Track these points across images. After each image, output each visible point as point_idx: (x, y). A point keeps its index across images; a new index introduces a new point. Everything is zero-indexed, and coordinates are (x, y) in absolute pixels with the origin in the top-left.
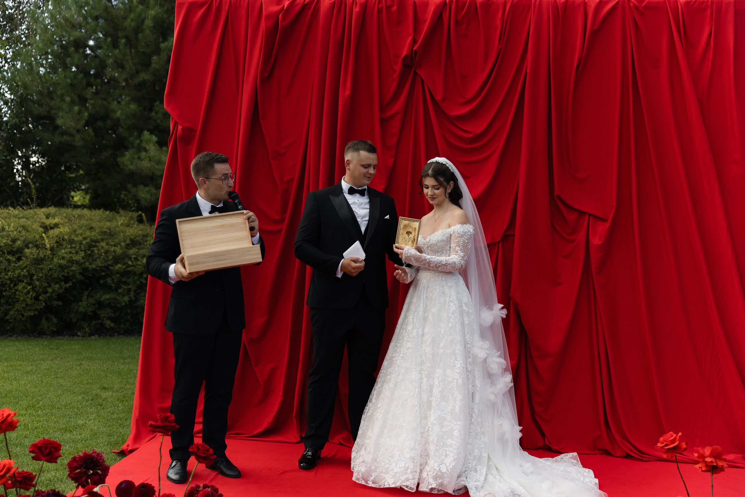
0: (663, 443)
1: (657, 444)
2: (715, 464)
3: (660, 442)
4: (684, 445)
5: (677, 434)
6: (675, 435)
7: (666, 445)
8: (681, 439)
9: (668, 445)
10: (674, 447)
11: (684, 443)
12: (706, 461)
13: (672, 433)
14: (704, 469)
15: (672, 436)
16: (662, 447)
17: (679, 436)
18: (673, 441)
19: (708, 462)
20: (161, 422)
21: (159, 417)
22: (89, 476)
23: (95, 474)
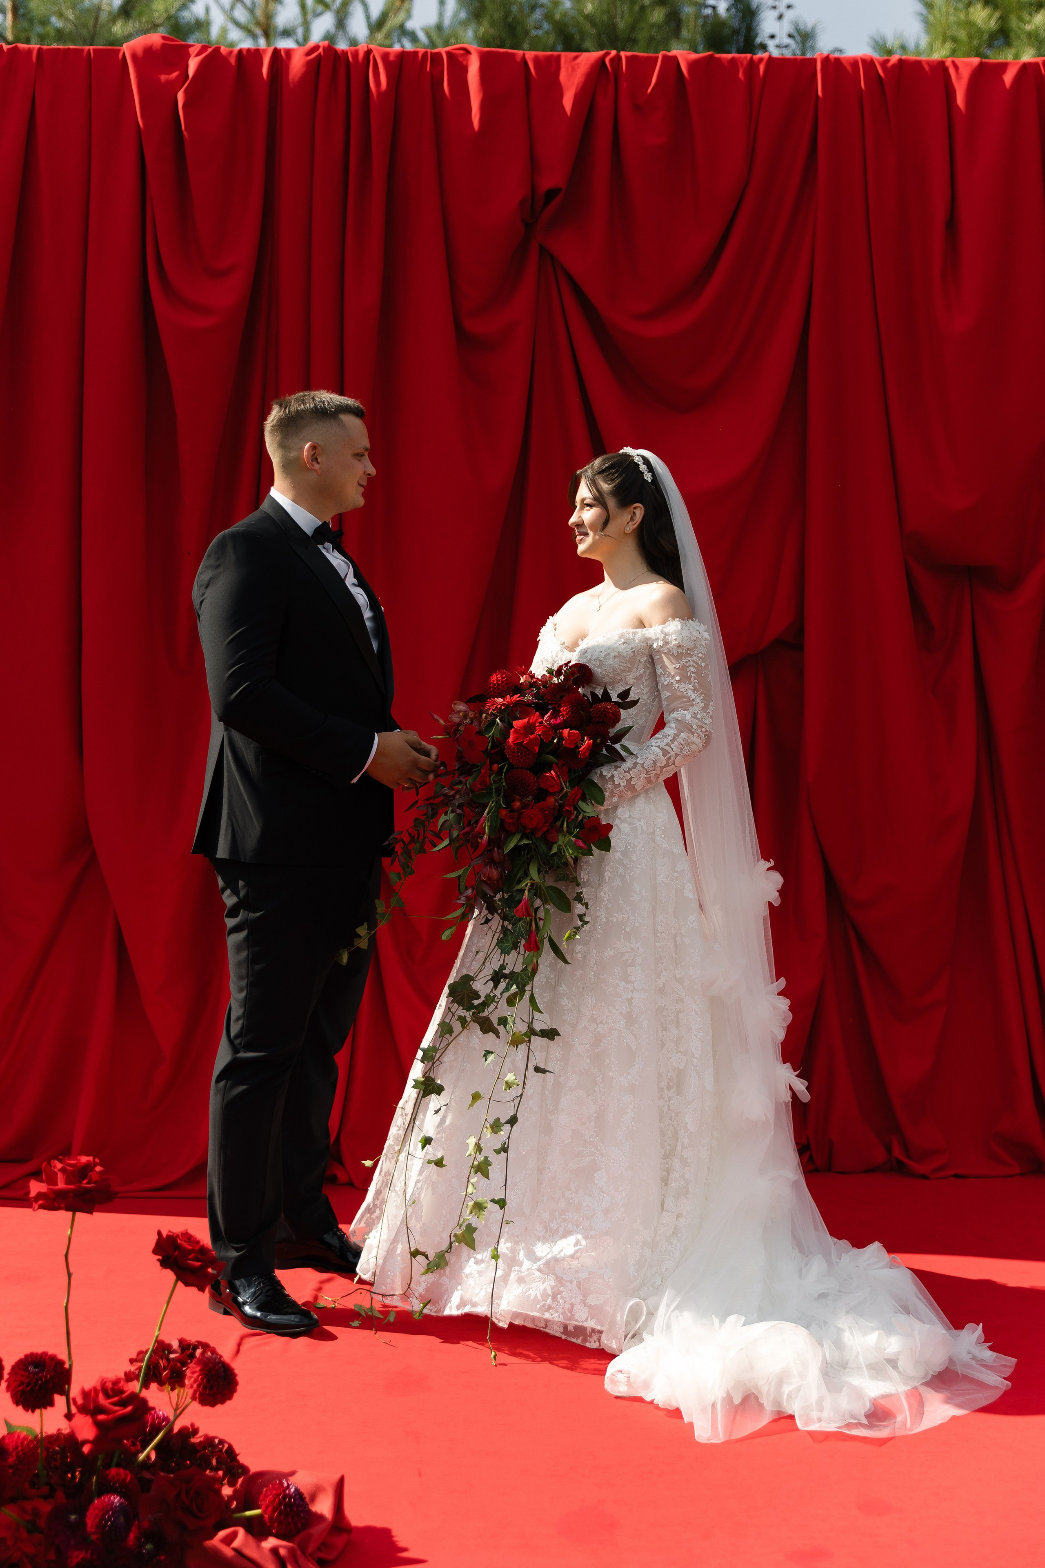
20: (67, 1182)
21: (62, 1170)
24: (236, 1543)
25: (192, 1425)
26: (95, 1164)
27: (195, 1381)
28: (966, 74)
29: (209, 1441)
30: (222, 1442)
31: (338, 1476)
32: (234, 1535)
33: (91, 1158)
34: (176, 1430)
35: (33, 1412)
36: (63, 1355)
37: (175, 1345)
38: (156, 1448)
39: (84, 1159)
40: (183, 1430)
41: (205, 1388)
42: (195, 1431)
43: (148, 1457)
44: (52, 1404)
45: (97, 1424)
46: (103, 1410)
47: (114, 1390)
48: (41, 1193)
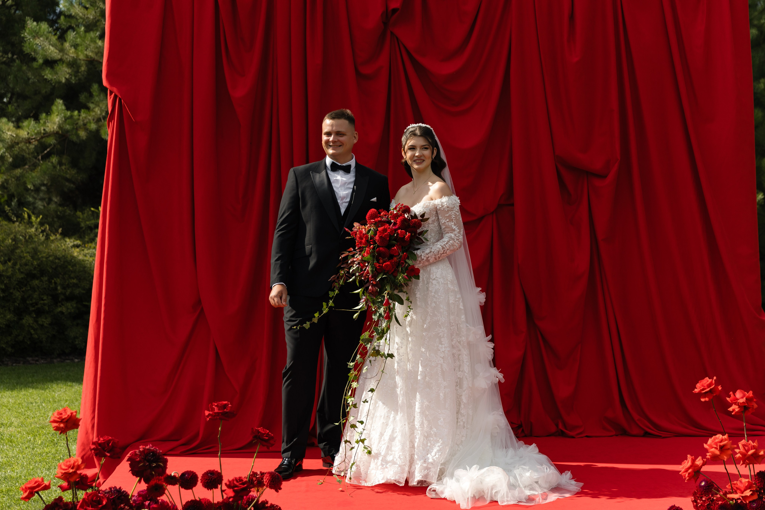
0: (700, 388)
1: (694, 390)
2: (746, 404)
3: (697, 388)
4: (720, 388)
5: (713, 379)
6: (710, 380)
7: (703, 389)
8: (717, 383)
9: (706, 389)
10: (710, 390)
11: (719, 386)
12: (738, 403)
13: (707, 378)
14: (737, 410)
15: (708, 381)
16: (699, 392)
17: (715, 380)
18: (709, 385)
19: (740, 403)
20: (219, 410)
21: (217, 405)
22: (153, 469)
23: (158, 466)
25: (266, 500)
26: (229, 404)
27: (267, 480)
29: (272, 505)
30: (277, 506)
33: (227, 402)
34: (260, 502)
35: (211, 490)
36: (219, 471)
37: (259, 473)
38: (253, 506)
39: (224, 402)
40: (263, 502)
41: (271, 482)
42: (267, 502)
43: (251, 509)
44: (217, 487)
45: (234, 491)
46: (236, 486)
47: (240, 480)
48: (209, 414)
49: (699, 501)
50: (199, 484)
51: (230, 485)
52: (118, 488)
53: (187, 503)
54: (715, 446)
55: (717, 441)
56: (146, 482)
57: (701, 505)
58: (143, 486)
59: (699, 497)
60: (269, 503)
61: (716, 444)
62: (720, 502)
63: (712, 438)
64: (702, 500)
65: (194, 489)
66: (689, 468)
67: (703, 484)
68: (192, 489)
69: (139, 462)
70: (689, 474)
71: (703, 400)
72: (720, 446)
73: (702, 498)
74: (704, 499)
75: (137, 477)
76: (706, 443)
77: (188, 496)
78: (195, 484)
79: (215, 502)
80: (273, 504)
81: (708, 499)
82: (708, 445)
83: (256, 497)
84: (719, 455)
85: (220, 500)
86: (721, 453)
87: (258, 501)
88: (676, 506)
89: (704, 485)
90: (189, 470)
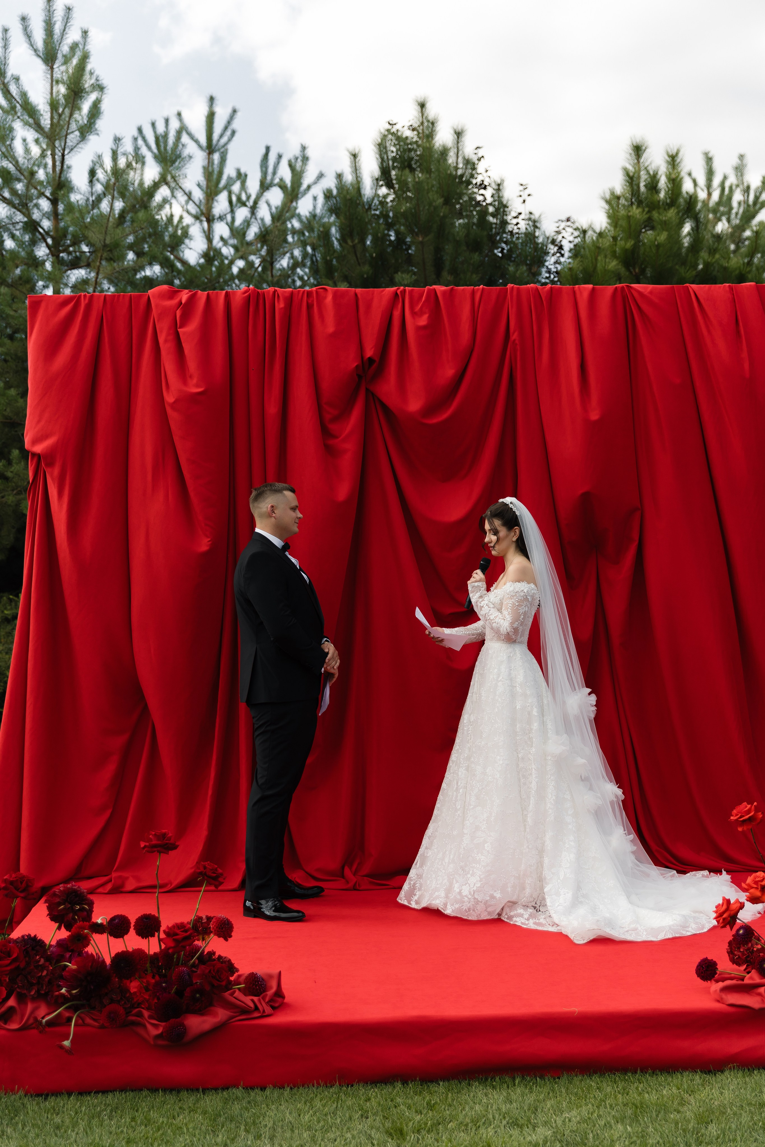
0: (737, 815)
1: (730, 818)
3: (733, 816)
4: (760, 815)
5: (752, 804)
6: (749, 806)
7: (741, 817)
8: (757, 809)
9: (743, 816)
10: (750, 817)
11: (760, 813)
13: (745, 803)
15: (746, 807)
16: (737, 820)
17: (755, 805)
18: (748, 812)
20: (157, 841)
21: (155, 835)
22: (76, 912)
23: (82, 909)
24: (234, 995)
25: (213, 950)
27: (215, 926)
28: (586, 295)
29: (220, 957)
30: (227, 958)
31: (277, 971)
32: (235, 992)
34: (205, 953)
35: (146, 938)
36: (157, 915)
37: (204, 917)
38: (198, 958)
39: (164, 831)
40: (209, 953)
41: (219, 928)
42: (214, 953)
43: (194, 962)
44: (153, 936)
45: (175, 940)
46: (177, 934)
47: (181, 926)
48: (145, 847)
49: (735, 953)
50: (132, 932)
51: (170, 933)
52: (32, 935)
53: (117, 955)
54: (755, 886)
55: (757, 879)
56: (68, 928)
57: (739, 957)
58: (64, 934)
59: (735, 948)
60: (217, 954)
61: (756, 883)
62: (761, 954)
63: (752, 876)
64: (740, 952)
65: (126, 937)
66: (724, 913)
67: (741, 932)
68: (122, 937)
69: (60, 904)
70: (724, 919)
71: (740, 829)
72: (761, 885)
73: (739, 948)
74: (742, 950)
75: (56, 922)
76: (745, 882)
77: (118, 946)
78: (127, 932)
79: (152, 952)
80: (222, 955)
81: (746, 950)
82: (746, 885)
83: (201, 947)
84: (761, 897)
85: (157, 950)
86: (762, 895)
87: (203, 951)
88: (709, 958)
89: (743, 933)
90: (120, 913)
